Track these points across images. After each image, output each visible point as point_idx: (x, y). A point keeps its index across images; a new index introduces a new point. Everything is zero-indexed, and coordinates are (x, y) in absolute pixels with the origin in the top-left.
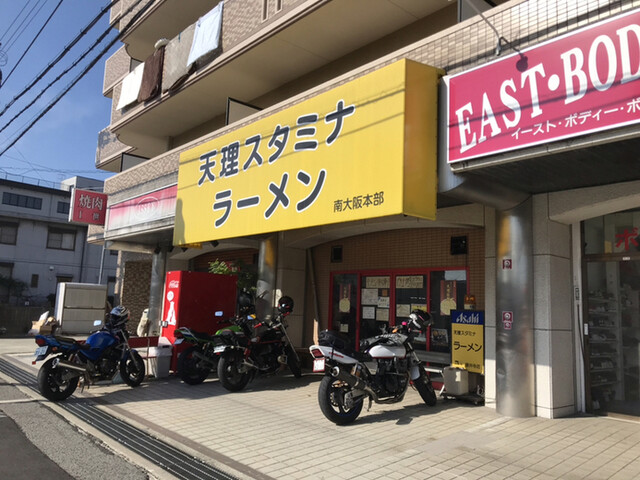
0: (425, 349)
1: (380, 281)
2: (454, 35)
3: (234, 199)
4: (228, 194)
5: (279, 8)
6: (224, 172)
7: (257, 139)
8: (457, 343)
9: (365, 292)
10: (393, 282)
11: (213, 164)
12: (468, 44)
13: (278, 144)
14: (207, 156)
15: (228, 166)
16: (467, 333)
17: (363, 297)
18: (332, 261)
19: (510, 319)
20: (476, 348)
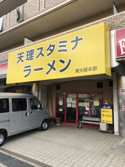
0: (89, 116)
1: (73, 95)
2: (114, 18)
3: (32, 68)
4: (30, 66)
5: (45, 8)
6: (27, 59)
7: (42, 48)
8: (103, 115)
9: (68, 99)
10: (77, 96)
11: (23, 56)
12: (119, 21)
13: (50, 50)
14: (20, 54)
15: (29, 57)
16: (106, 112)
17: (67, 100)
18: (56, 89)
19: (124, 108)
20: (110, 116)
